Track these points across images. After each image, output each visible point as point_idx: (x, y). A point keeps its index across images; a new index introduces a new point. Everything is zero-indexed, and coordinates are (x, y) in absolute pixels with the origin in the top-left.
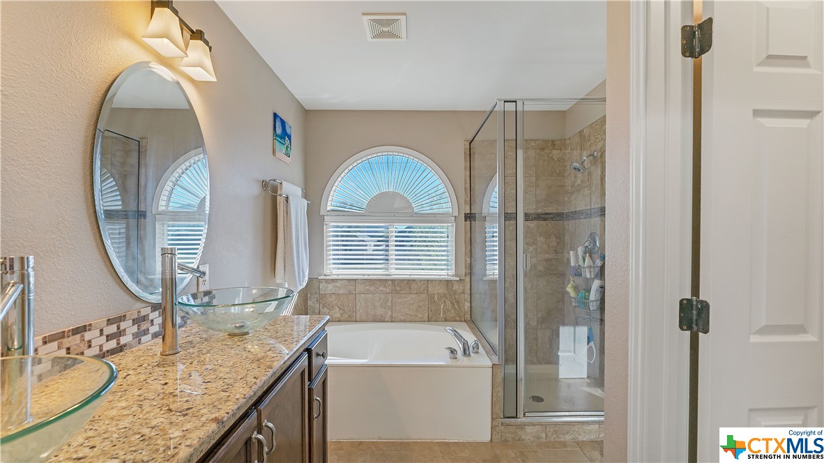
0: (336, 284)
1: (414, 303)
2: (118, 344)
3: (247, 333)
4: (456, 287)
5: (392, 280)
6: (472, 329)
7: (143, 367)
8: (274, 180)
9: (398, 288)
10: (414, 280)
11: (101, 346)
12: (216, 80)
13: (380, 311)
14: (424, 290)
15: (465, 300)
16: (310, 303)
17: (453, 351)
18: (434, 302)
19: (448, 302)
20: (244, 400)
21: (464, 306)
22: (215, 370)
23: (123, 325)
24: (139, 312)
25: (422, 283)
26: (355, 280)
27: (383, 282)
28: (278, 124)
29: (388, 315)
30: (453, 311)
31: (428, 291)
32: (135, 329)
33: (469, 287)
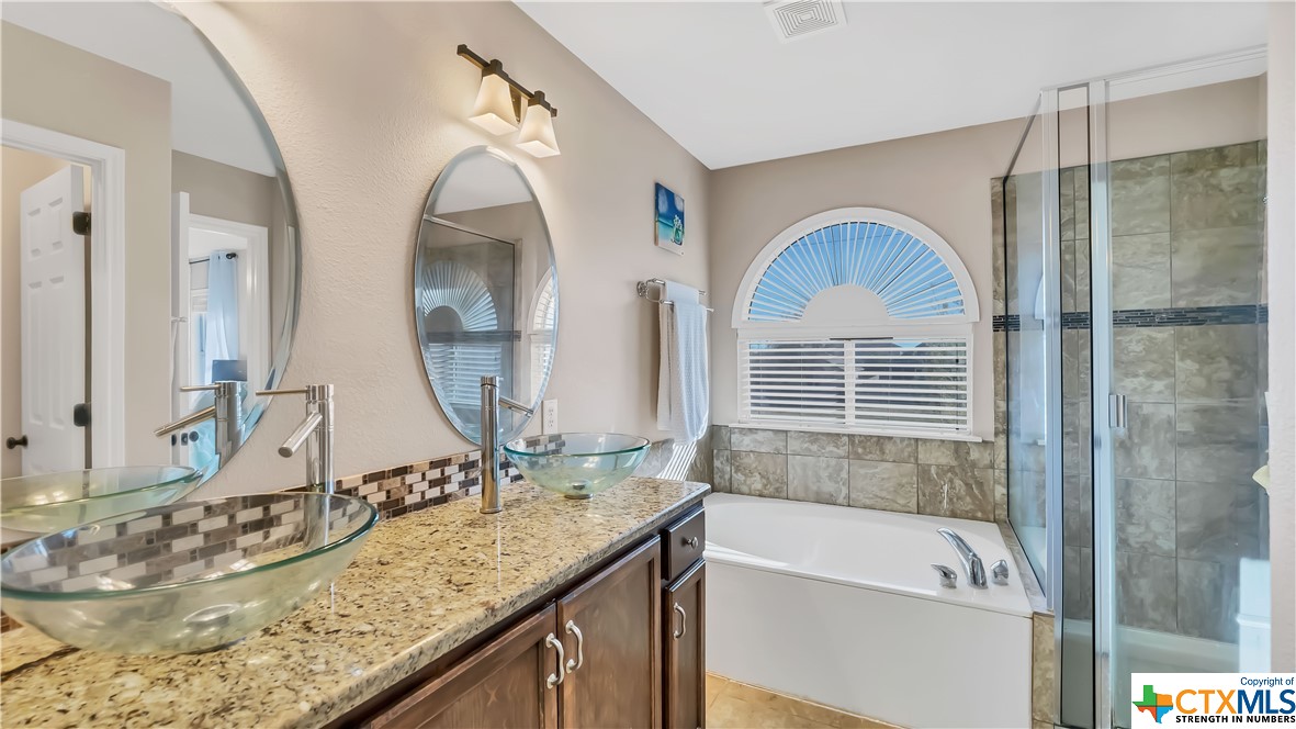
0: (755, 436)
1: (889, 478)
2: (442, 492)
3: (586, 497)
4: (974, 455)
5: (849, 435)
6: (1006, 537)
7: (454, 525)
8: (653, 281)
9: (860, 450)
10: (890, 438)
11: (423, 493)
12: (559, 153)
13: (828, 487)
14: (910, 456)
15: (996, 482)
16: (717, 463)
17: (946, 574)
18: (929, 480)
19: (958, 482)
20: (532, 586)
21: (994, 490)
22: (522, 540)
23: (448, 471)
24: (467, 456)
25: (906, 442)
26: (786, 432)
27: (835, 437)
28: (663, 200)
29: (843, 495)
30: (968, 499)
31: (917, 459)
32: (461, 477)
33: (1002, 456)
